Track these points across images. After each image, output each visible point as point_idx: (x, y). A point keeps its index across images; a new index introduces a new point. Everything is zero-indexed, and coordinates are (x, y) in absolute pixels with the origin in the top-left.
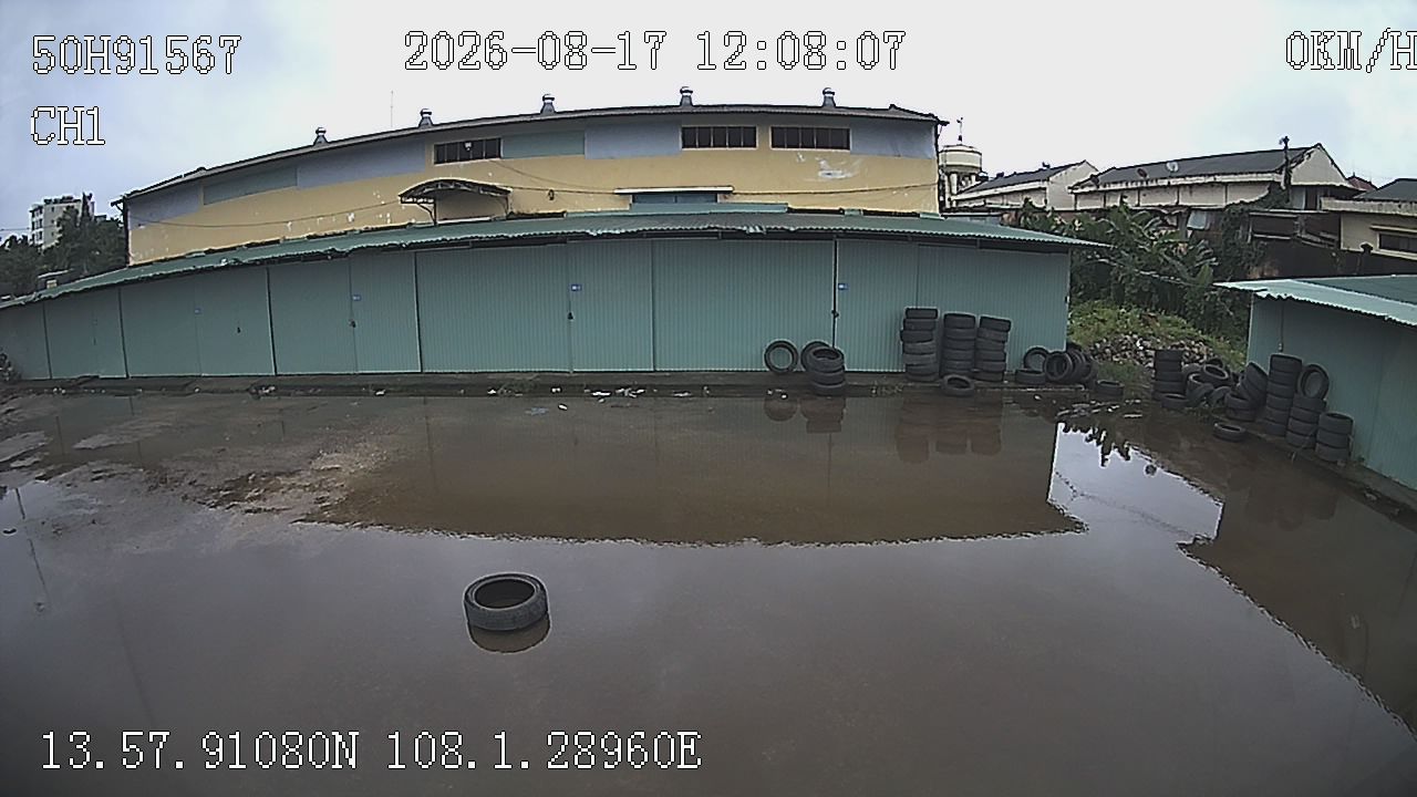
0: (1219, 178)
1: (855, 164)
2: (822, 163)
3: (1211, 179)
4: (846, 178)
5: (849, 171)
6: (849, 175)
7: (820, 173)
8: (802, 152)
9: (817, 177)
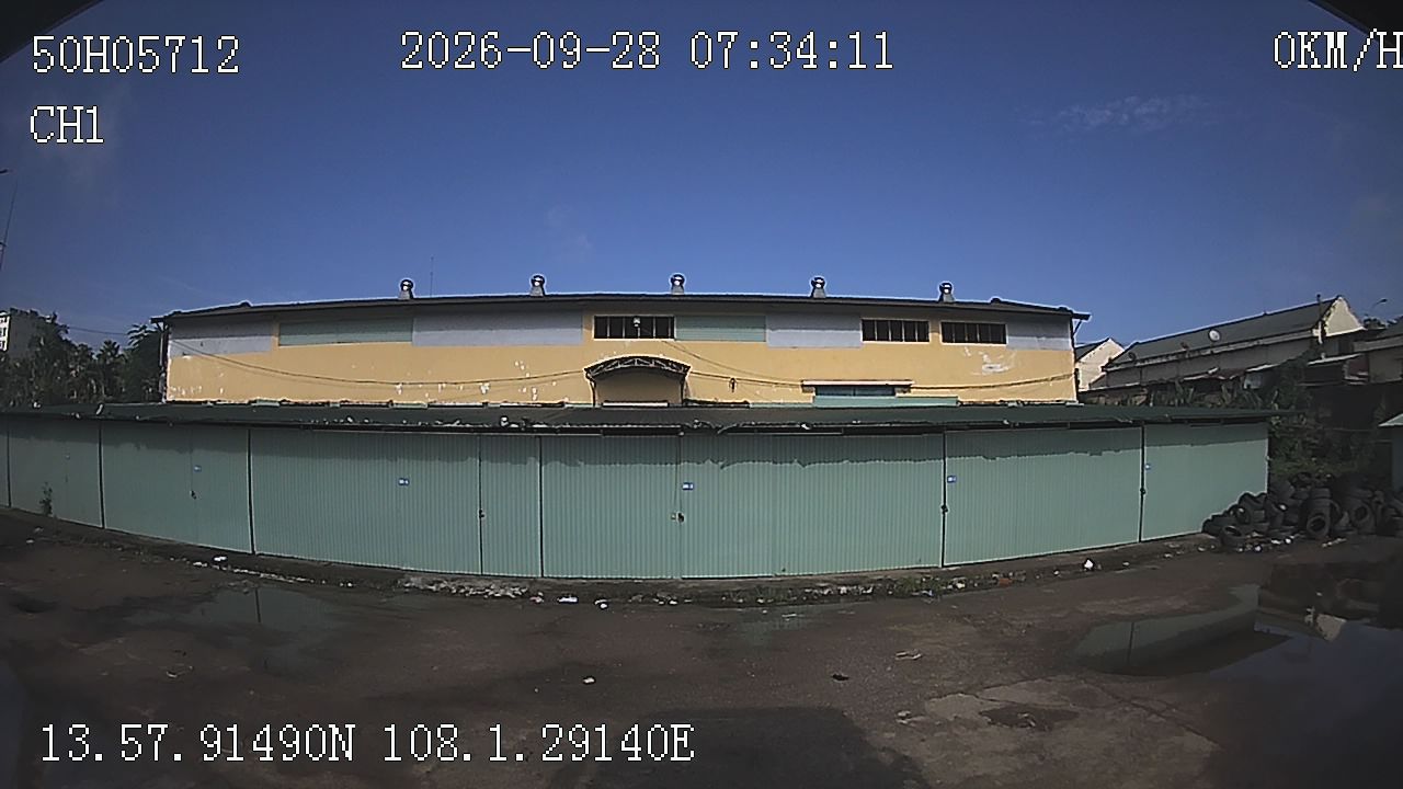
0: (1261, 342)
1: (1013, 356)
2: (985, 356)
3: (1255, 343)
4: (1005, 371)
5: (1008, 365)
6: (1007, 368)
7: (984, 367)
8: (968, 347)
9: (981, 371)
